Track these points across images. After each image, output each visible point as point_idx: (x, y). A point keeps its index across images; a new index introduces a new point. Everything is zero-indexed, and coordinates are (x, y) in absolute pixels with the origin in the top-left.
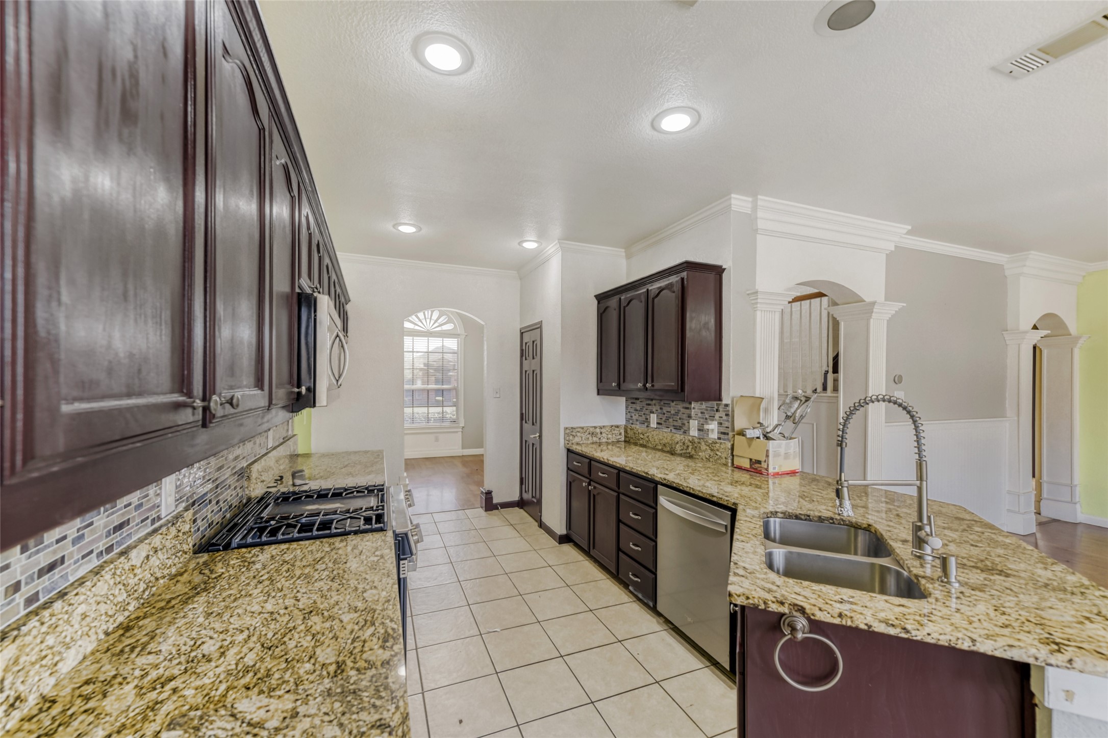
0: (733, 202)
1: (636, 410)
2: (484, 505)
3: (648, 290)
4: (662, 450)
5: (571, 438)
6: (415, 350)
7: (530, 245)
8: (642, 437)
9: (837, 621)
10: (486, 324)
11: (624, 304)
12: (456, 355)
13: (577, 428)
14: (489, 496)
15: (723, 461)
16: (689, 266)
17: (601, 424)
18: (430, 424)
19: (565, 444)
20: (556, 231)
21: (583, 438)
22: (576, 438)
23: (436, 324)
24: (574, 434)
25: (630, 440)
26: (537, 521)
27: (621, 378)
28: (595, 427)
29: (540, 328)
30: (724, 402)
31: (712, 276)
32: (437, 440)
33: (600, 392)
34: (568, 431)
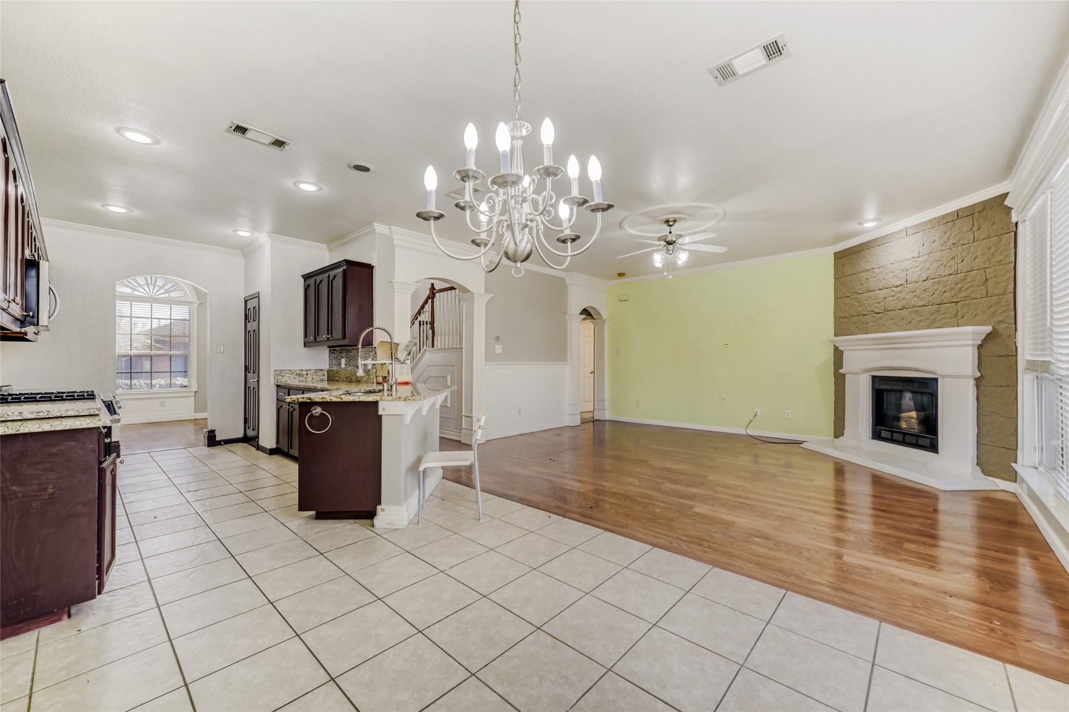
0: (376, 227)
1: (334, 358)
2: (207, 444)
3: (329, 275)
4: (346, 381)
5: (280, 377)
6: (133, 315)
7: (244, 233)
8: (336, 375)
9: (321, 400)
10: (209, 292)
11: (318, 283)
12: (188, 322)
13: (286, 370)
14: (212, 434)
15: (372, 381)
16: (348, 262)
17: (307, 369)
18: (153, 390)
19: (275, 382)
20: (267, 225)
21: (291, 378)
22: (285, 377)
23: (162, 291)
24: (283, 374)
25: (332, 377)
26: (255, 447)
27: (317, 333)
28: (302, 370)
29: (258, 297)
30: (374, 346)
31: (365, 270)
32: (162, 405)
33: (306, 344)
34: (277, 372)
